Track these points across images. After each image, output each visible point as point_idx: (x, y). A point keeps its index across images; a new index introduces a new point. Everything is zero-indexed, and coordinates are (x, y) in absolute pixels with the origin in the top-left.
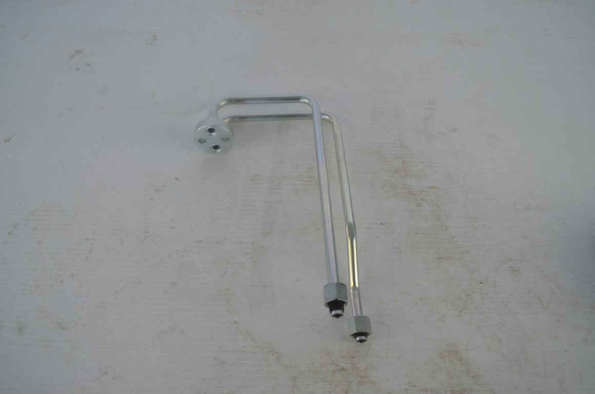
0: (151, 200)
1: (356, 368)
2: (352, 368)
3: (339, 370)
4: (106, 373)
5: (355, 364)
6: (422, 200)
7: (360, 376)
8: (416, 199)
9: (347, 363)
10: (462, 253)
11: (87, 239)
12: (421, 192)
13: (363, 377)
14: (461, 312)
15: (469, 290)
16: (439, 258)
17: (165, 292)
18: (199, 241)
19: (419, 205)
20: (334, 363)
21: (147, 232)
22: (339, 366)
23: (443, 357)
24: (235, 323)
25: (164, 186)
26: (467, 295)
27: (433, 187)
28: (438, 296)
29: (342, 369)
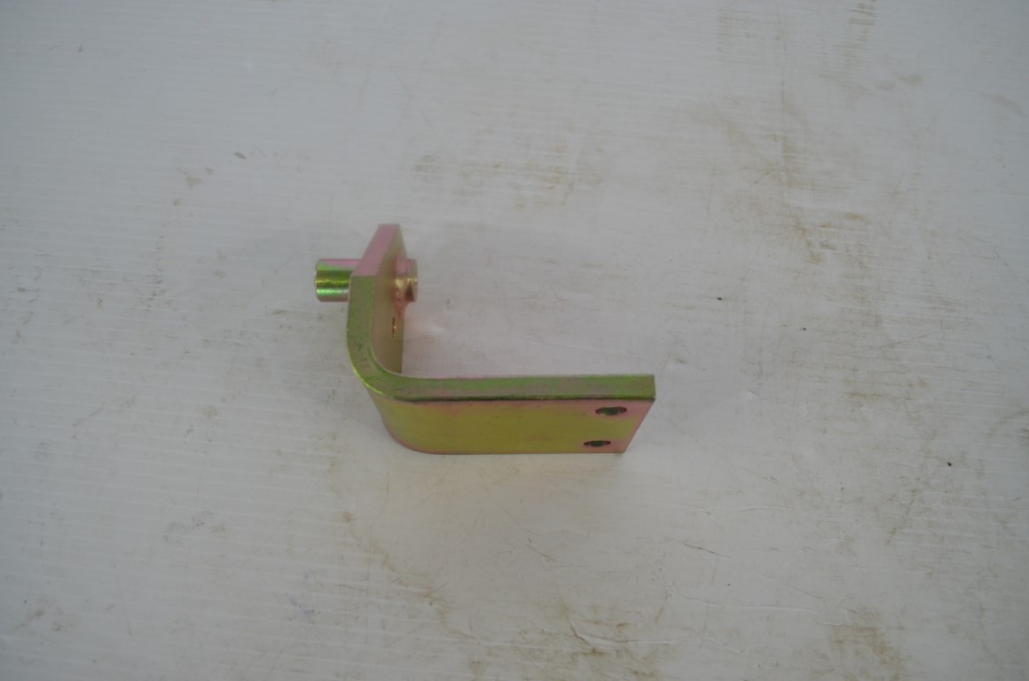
0: (176, 203)
1: (627, 651)
2: (618, 651)
3: (585, 654)
4: (40, 614)
5: (626, 641)
6: (824, 246)
7: (636, 673)
8: (809, 244)
9: (606, 638)
10: (911, 386)
11: (22, 290)
12: (824, 226)
13: (644, 674)
14: (893, 532)
15: (918, 479)
16: (853, 394)
17: (189, 431)
18: (278, 312)
19: (816, 259)
20: (576, 635)
21: (159, 282)
22: (587, 643)
23: (840, 642)
24: (348, 518)
25: (209, 171)
26: (913, 491)
27: (854, 217)
28: (842, 489)
29: (594, 652)
